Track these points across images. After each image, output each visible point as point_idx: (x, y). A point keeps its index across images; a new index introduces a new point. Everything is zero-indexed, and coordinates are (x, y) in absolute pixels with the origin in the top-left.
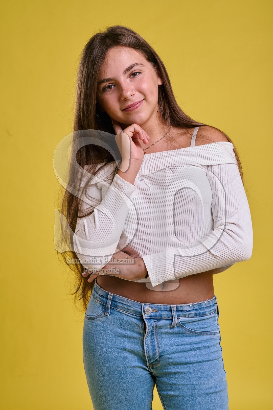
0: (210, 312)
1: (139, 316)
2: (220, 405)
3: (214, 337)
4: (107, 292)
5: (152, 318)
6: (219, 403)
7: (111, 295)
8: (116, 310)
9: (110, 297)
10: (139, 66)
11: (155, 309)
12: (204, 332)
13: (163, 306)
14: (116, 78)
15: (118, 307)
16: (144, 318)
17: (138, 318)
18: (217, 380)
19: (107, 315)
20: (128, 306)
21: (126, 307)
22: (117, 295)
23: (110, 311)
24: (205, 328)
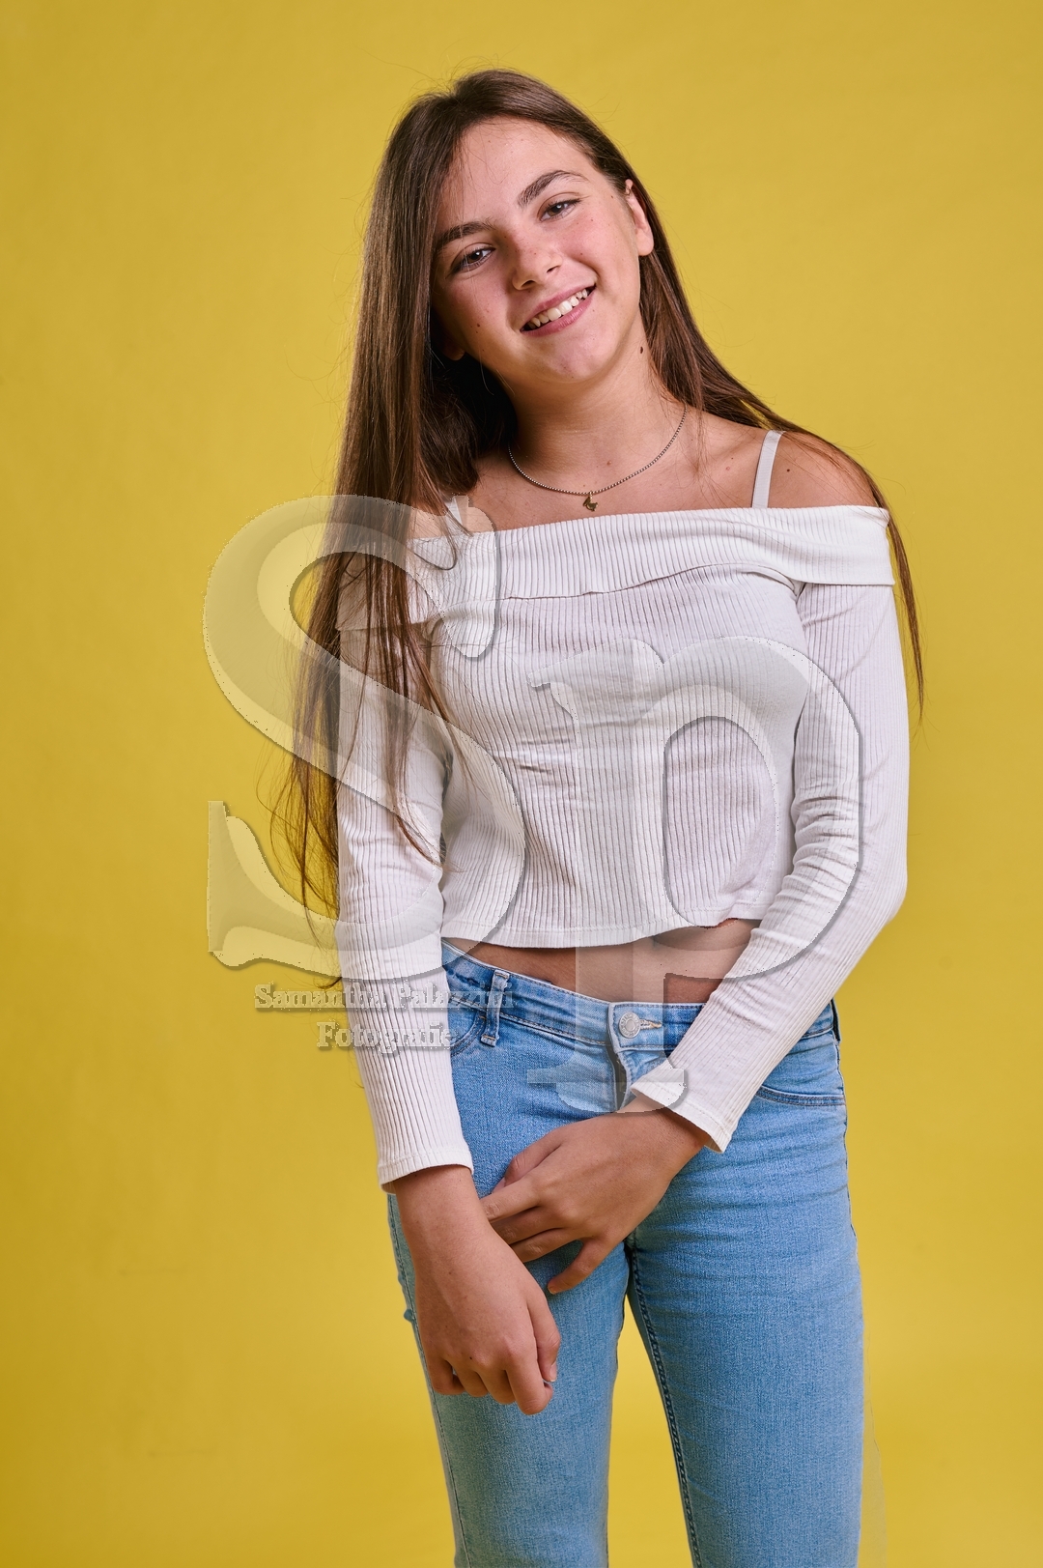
0: (819, 1028)
1: (598, 1046)
2: (840, 1346)
3: (834, 1114)
4: (489, 966)
5: (642, 1049)
6: (836, 1340)
7: (500, 976)
8: (519, 1027)
9: (501, 981)
10: (570, 178)
11: (651, 1019)
12: (804, 1095)
13: (677, 1007)
14: (493, 220)
15: (527, 1016)
16: (618, 1049)
17: (597, 1050)
18: (834, 1261)
19: (489, 1042)
20: (560, 1010)
21: (553, 1014)
22: (524, 977)
23: (498, 1028)
24: (805, 1082)
